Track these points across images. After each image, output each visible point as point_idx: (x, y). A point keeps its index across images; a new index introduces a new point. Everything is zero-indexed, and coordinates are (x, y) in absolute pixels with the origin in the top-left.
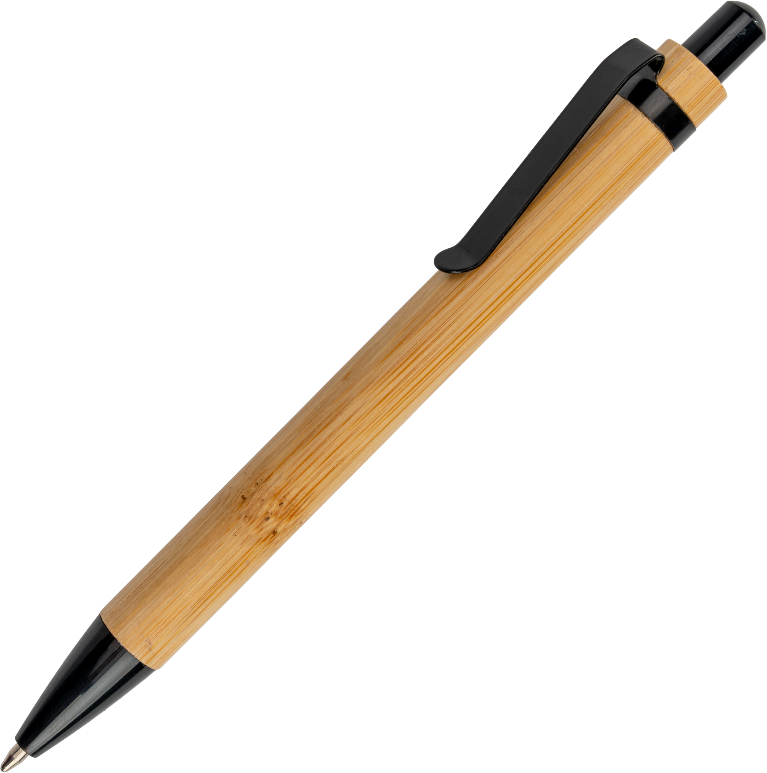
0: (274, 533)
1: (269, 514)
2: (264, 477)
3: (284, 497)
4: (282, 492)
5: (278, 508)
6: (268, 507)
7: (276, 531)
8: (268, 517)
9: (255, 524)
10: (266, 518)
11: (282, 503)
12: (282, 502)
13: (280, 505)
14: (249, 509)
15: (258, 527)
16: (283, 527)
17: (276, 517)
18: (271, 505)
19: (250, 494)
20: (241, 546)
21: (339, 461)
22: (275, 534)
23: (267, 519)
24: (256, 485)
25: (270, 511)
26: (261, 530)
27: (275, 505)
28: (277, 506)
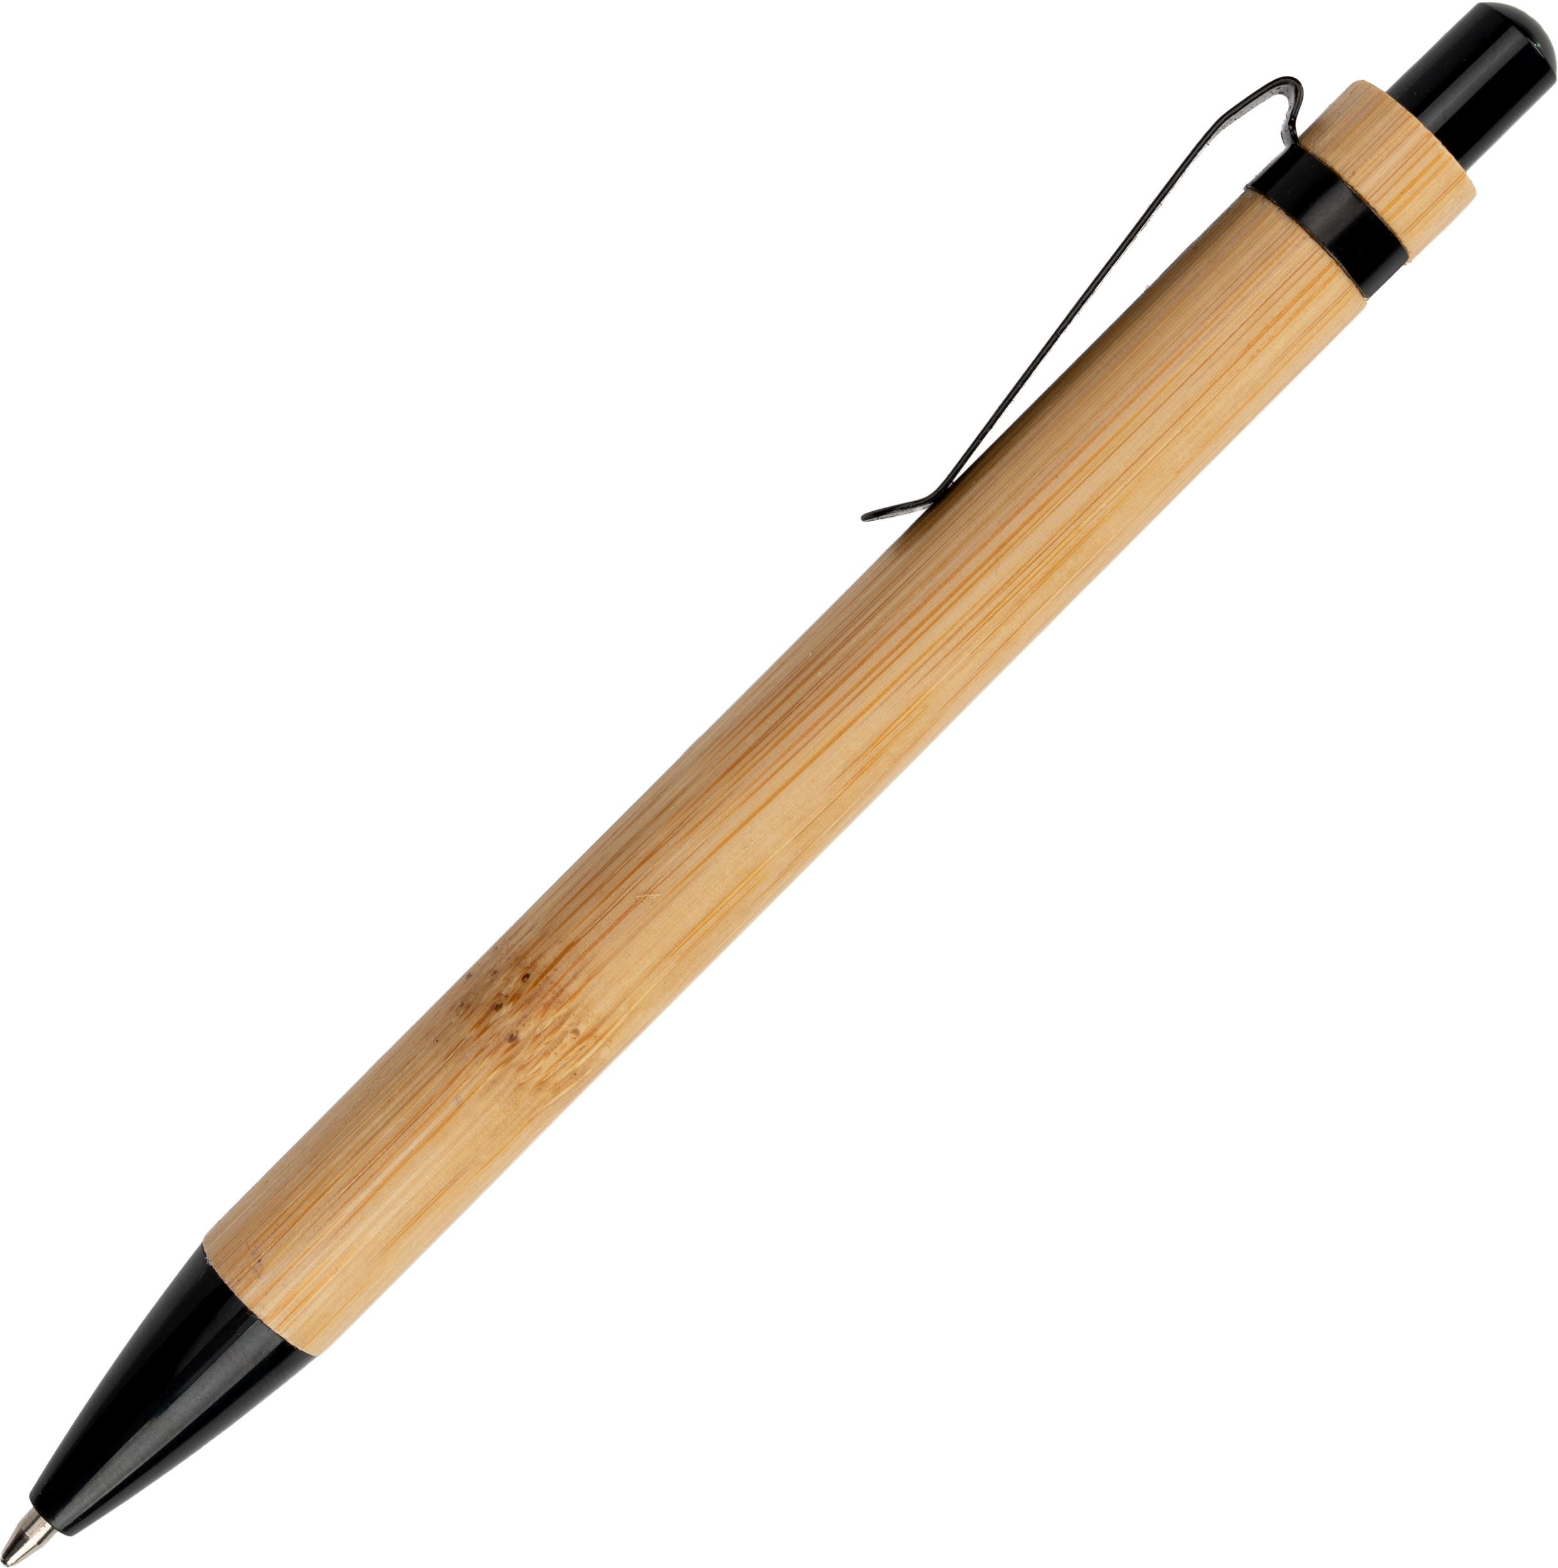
0: (512, 1038)
1: (502, 998)
3: (533, 963)
4: (531, 953)
5: (520, 984)
6: (502, 983)
7: (514, 1036)
8: (500, 1002)
9: (475, 1019)
10: (496, 1005)
11: (527, 976)
12: (529, 972)
13: (524, 980)
15: (480, 1022)
16: (531, 1028)
17: (513, 1004)
18: (508, 980)
20: (445, 1062)
21: (644, 891)
22: (513, 1042)
23: (498, 1007)
25: (505, 992)
26: (486, 1028)
27: (516, 979)
28: (518, 980)
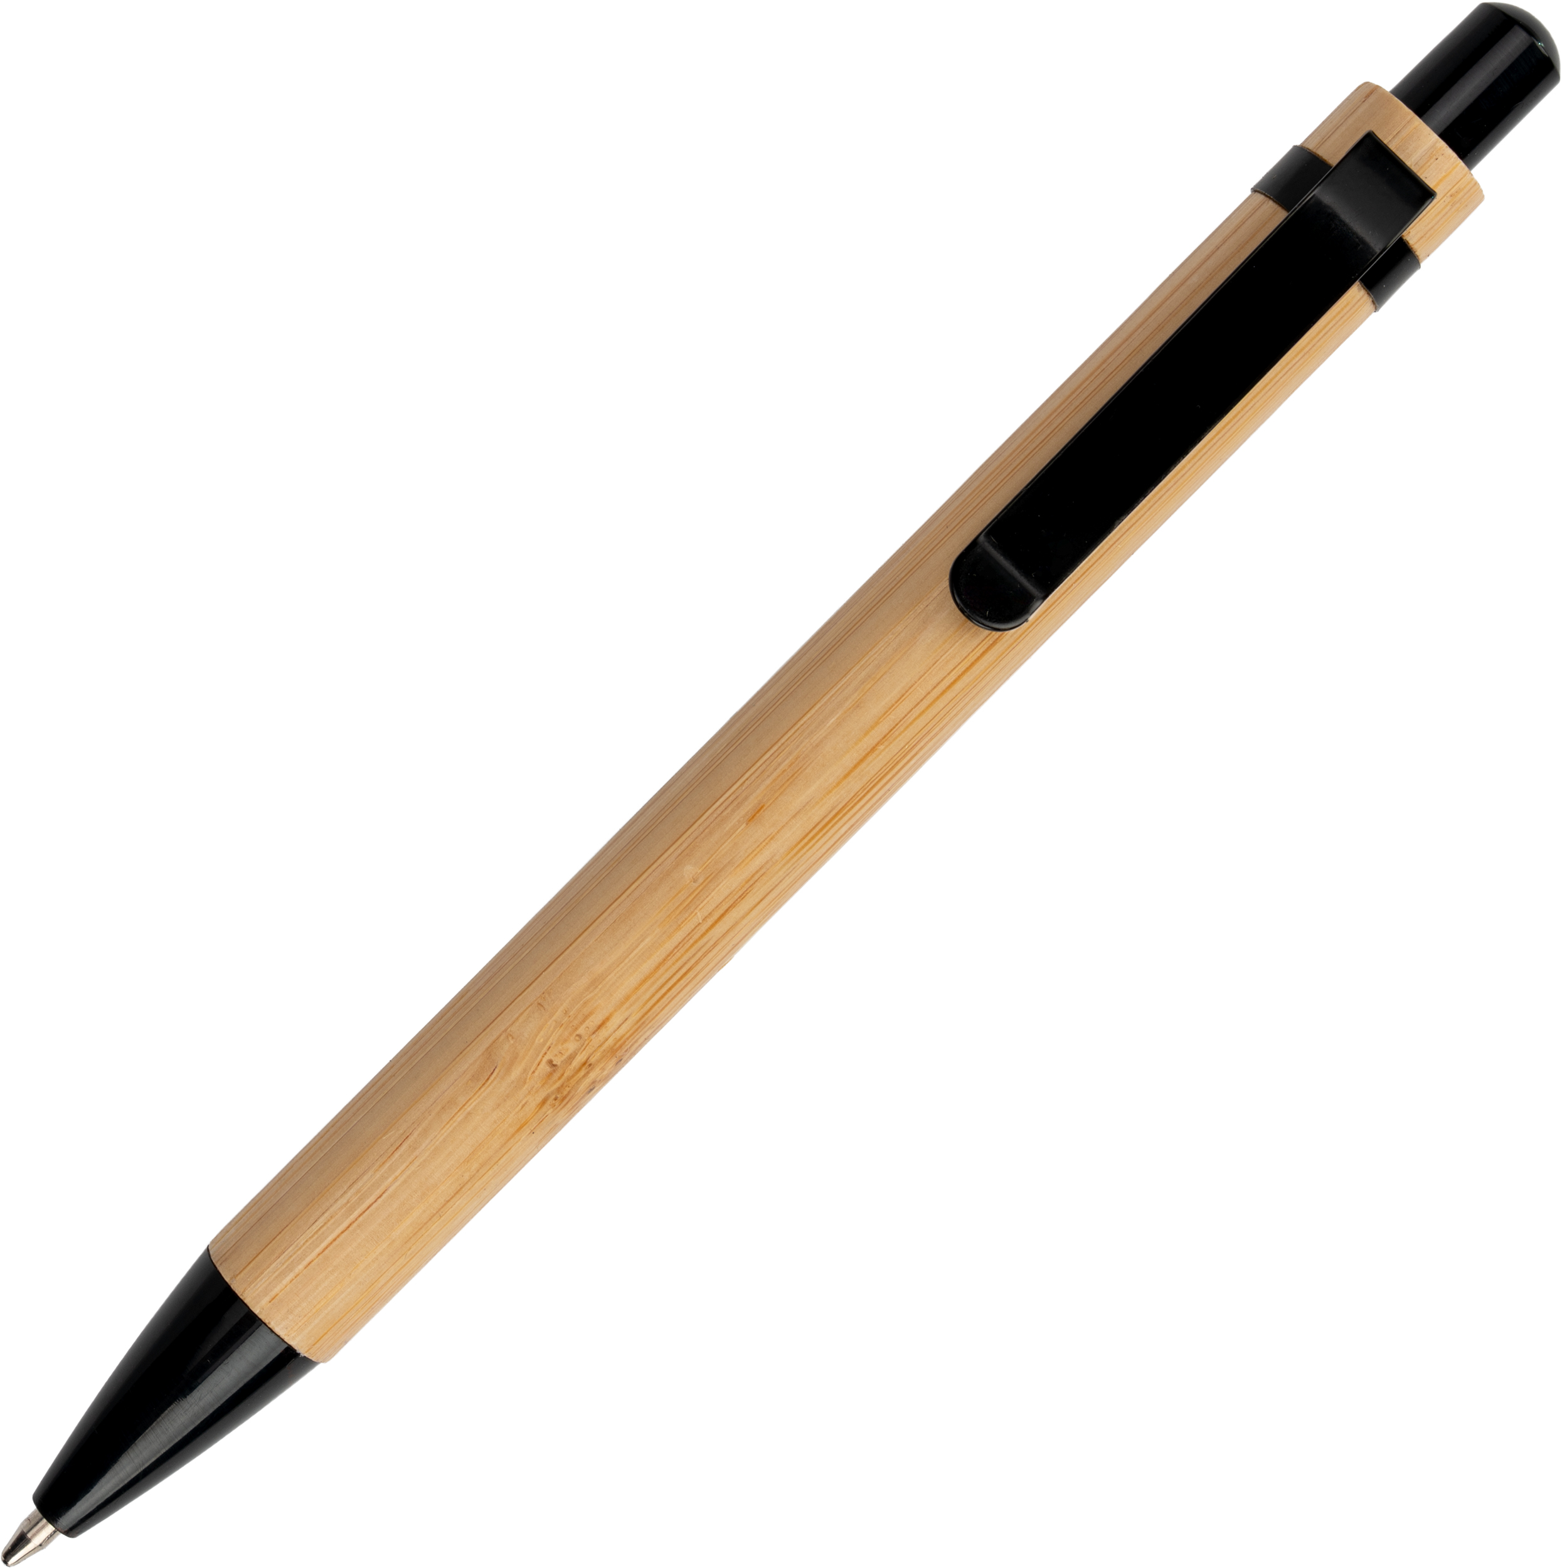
2: (592, 1022)
14: (562, 1086)
19: (565, 1057)
24: (577, 1038)
